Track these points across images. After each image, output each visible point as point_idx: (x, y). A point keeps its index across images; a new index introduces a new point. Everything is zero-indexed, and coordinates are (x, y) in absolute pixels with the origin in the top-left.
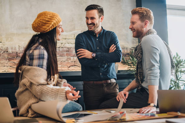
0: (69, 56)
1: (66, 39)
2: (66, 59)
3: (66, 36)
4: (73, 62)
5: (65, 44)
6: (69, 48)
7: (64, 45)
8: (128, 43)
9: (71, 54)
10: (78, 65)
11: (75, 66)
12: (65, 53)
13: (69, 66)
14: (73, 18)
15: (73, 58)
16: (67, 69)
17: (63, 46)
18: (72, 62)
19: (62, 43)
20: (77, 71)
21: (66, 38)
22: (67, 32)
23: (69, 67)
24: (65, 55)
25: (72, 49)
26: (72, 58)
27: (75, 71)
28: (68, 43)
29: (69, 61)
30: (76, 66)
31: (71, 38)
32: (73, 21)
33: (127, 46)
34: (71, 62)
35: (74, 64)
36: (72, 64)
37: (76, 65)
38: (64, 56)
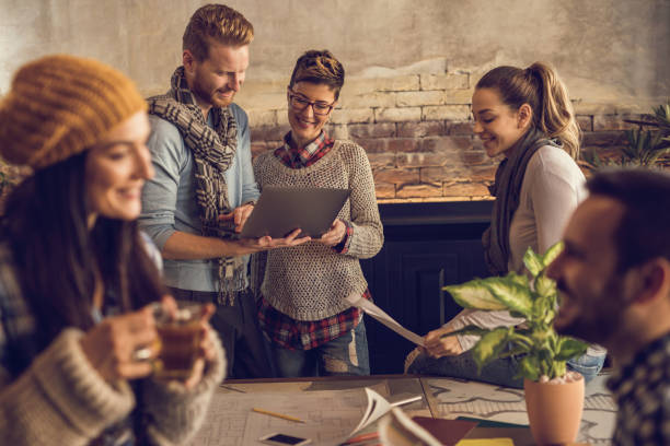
0: (400, 150)
1: (388, 92)
2: (388, 161)
3: (390, 80)
4: (415, 171)
5: (387, 108)
6: (400, 122)
7: (381, 114)
8: (633, 92)
9: (406, 144)
10: (430, 180)
11: (421, 183)
12: (386, 140)
13: (399, 183)
14: (414, 16)
15: (415, 158)
16: (393, 196)
17: (377, 117)
18: (410, 169)
19: (374, 108)
20: (426, 201)
21: (389, 88)
22: (393, 68)
23: (401, 188)
24: (386, 146)
25: (409, 125)
26: (410, 157)
27: (420, 200)
28: (397, 106)
29: (400, 169)
30: (425, 183)
31: (406, 87)
32: (413, 27)
33: (626, 106)
34: (407, 171)
35: (417, 177)
36: (410, 179)
37: (423, 180)
38: (383, 151)
